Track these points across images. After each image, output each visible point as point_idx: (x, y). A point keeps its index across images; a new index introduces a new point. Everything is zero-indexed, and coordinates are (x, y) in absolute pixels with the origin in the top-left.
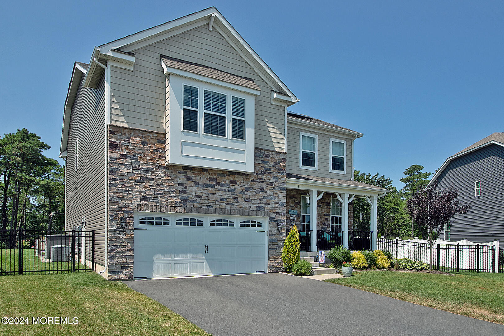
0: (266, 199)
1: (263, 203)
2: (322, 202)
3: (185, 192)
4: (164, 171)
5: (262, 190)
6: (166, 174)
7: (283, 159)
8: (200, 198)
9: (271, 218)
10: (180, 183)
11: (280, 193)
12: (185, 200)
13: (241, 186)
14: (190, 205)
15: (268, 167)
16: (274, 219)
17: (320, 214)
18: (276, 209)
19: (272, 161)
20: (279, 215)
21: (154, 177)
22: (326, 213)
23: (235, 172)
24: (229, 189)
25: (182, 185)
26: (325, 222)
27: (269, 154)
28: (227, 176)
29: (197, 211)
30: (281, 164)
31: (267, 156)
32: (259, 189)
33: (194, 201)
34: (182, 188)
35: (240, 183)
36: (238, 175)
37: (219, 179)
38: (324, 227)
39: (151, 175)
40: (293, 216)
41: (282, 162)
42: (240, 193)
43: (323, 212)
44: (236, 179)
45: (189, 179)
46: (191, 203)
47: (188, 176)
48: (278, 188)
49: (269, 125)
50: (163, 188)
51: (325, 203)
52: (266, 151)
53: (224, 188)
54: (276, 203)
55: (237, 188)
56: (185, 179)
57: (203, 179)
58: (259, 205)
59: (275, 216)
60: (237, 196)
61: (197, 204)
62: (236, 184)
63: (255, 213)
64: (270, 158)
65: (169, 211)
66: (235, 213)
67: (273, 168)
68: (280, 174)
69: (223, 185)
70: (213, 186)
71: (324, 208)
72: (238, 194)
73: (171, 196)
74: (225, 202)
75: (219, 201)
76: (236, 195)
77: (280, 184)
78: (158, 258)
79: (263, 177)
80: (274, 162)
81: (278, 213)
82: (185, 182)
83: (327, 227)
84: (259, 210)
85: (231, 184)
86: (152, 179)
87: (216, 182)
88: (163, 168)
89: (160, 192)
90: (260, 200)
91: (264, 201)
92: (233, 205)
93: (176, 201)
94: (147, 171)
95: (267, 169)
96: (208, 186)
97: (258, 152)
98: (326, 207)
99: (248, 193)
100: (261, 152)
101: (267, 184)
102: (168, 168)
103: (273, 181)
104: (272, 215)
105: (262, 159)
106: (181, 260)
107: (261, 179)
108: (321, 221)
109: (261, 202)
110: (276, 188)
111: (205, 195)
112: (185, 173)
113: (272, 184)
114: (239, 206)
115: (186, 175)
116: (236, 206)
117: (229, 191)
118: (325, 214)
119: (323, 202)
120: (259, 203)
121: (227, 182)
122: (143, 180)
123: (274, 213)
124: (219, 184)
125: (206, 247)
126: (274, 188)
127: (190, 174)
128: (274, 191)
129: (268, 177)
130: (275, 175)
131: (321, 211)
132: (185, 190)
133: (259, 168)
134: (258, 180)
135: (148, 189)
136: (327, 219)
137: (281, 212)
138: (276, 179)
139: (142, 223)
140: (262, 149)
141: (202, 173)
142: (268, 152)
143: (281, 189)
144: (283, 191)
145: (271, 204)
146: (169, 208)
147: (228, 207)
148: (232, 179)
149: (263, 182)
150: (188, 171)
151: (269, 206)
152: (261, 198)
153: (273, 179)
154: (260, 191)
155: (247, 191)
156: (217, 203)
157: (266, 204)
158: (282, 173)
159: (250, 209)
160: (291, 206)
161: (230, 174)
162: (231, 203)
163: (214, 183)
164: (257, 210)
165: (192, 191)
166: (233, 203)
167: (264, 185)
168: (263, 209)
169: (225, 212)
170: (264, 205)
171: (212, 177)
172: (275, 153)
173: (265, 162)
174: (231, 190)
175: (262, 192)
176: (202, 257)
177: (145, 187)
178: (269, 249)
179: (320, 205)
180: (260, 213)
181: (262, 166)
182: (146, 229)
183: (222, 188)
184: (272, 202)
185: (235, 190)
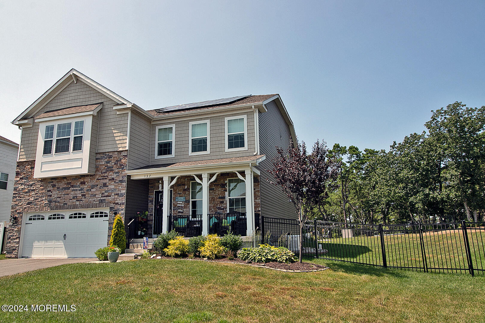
0: (107, 192)
1: (104, 196)
2: (215, 185)
3: (51, 196)
4: (40, 183)
5: (105, 185)
6: (41, 185)
7: (123, 156)
8: (60, 199)
9: (111, 208)
10: (49, 190)
11: (120, 186)
12: (50, 201)
13: (88, 185)
14: (53, 204)
15: (111, 166)
16: (114, 209)
17: (213, 197)
18: (116, 199)
19: (115, 160)
20: (119, 204)
21: (35, 188)
23: (85, 175)
24: (80, 189)
25: (50, 191)
26: (219, 206)
27: (112, 155)
28: (79, 179)
29: (57, 208)
30: (123, 161)
31: (110, 157)
32: (103, 185)
33: (55, 202)
34: (50, 193)
35: (88, 183)
36: (86, 176)
37: (73, 183)
38: (218, 211)
39: (33, 188)
40: (180, 202)
41: (123, 159)
42: (88, 190)
43: (217, 194)
44: (85, 180)
45: (54, 186)
46: (53, 203)
47: (53, 184)
48: (118, 181)
49: (114, 131)
50: (39, 195)
51: (219, 185)
52: (109, 153)
53: (76, 189)
54: (116, 194)
55: (85, 187)
56: (52, 186)
57: (62, 185)
58: (102, 198)
59: (114, 206)
60: (85, 194)
61: (57, 203)
62: (85, 184)
63: (98, 205)
64: (113, 158)
65: (41, 210)
66: (82, 207)
67: (115, 165)
68: (121, 169)
69: (75, 187)
70: (68, 188)
71: (218, 191)
72: (86, 192)
73: (42, 200)
74: (76, 199)
75: (71, 199)
76: (84, 192)
77: (120, 177)
78: (36, 244)
79: (106, 175)
80: (116, 160)
81: (118, 203)
82: (51, 188)
83: (222, 211)
84: (101, 202)
85: (81, 185)
86: (33, 190)
87: (71, 185)
88: (39, 181)
89: (37, 198)
90: (103, 194)
91: (106, 194)
92: (82, 200)
93: (45, 202)
94: (31, 186)
95: (110, 167)
96: (65, 189)
97: (103, 155)
98: (220, 189)
99: (94, 190)
100: (106, 155)
101: (109, 180)
102: (42, 181)
103: (114, 176)
104: (112, 205)
105: (106, 160)
106: (48, 245)
107: (104, 177)
108: (214, 205)
109: (104, 195)
110: (116, 181)
111: (63, 196)
112: (52, 182)
113: (113, 179)
114: (86, 201)
115: (52, 184)
116: (84, 201)
117: (79, 190)
118: (220, 197)
119: (217, 185)
120: (102, 197)
121: (78, 184)
122: (29, 191)
123: (114, 204)
124: (73, 186)
125: (65, 235)
126: (115, 182)
127: (55, 182)
128: (115, 184)
129: (111, 173)
130: (117, 171)
131: (215, 195)
132: (51, 194)
133: (103, 168)
134: (101, 178)
135: (31, 196)
136: (222, 202)
137: (120, 202)
138: (117, 174)
139: (30, 219)
140: (106, 152)
141: (63, 180)
142: (111, 153)
143: (121, 181)
144: (123, 184)
145: (111, 196)
146: (41, 208)
147: (78, 203)
148: (82, 181)
149: (106, 179)
150: (54, 180)
151: (109, 198)
152: (103, 192)
153: (115, 174)
154: (103, 187)
155: (93, 188)
156: (71, 201)
157: (107, 196)
158: (123, 168)
159: (94, 202)
160: (179, 194)
161: (81, 177)
162: (80, 199)
163: (70, 186)
164: (100, 202)
165: (55, 194)
166: (82, 199)
167: (107, 181)
168: (104, 201)
169: (75, 207)
170: (105, 198)
171: (69, 182)
172: (117, 153)
173: (108, 162)
174: (81, 189)
175: (105, 187)
176: (61, 244)
177: (29, 196)
178: (108, 236)
179: (213, 188)
180: (102, 205)
181: (105, 166)
182: (31, 224)
183: (74, 189)
184: (113, 194)
185: (84, 189)
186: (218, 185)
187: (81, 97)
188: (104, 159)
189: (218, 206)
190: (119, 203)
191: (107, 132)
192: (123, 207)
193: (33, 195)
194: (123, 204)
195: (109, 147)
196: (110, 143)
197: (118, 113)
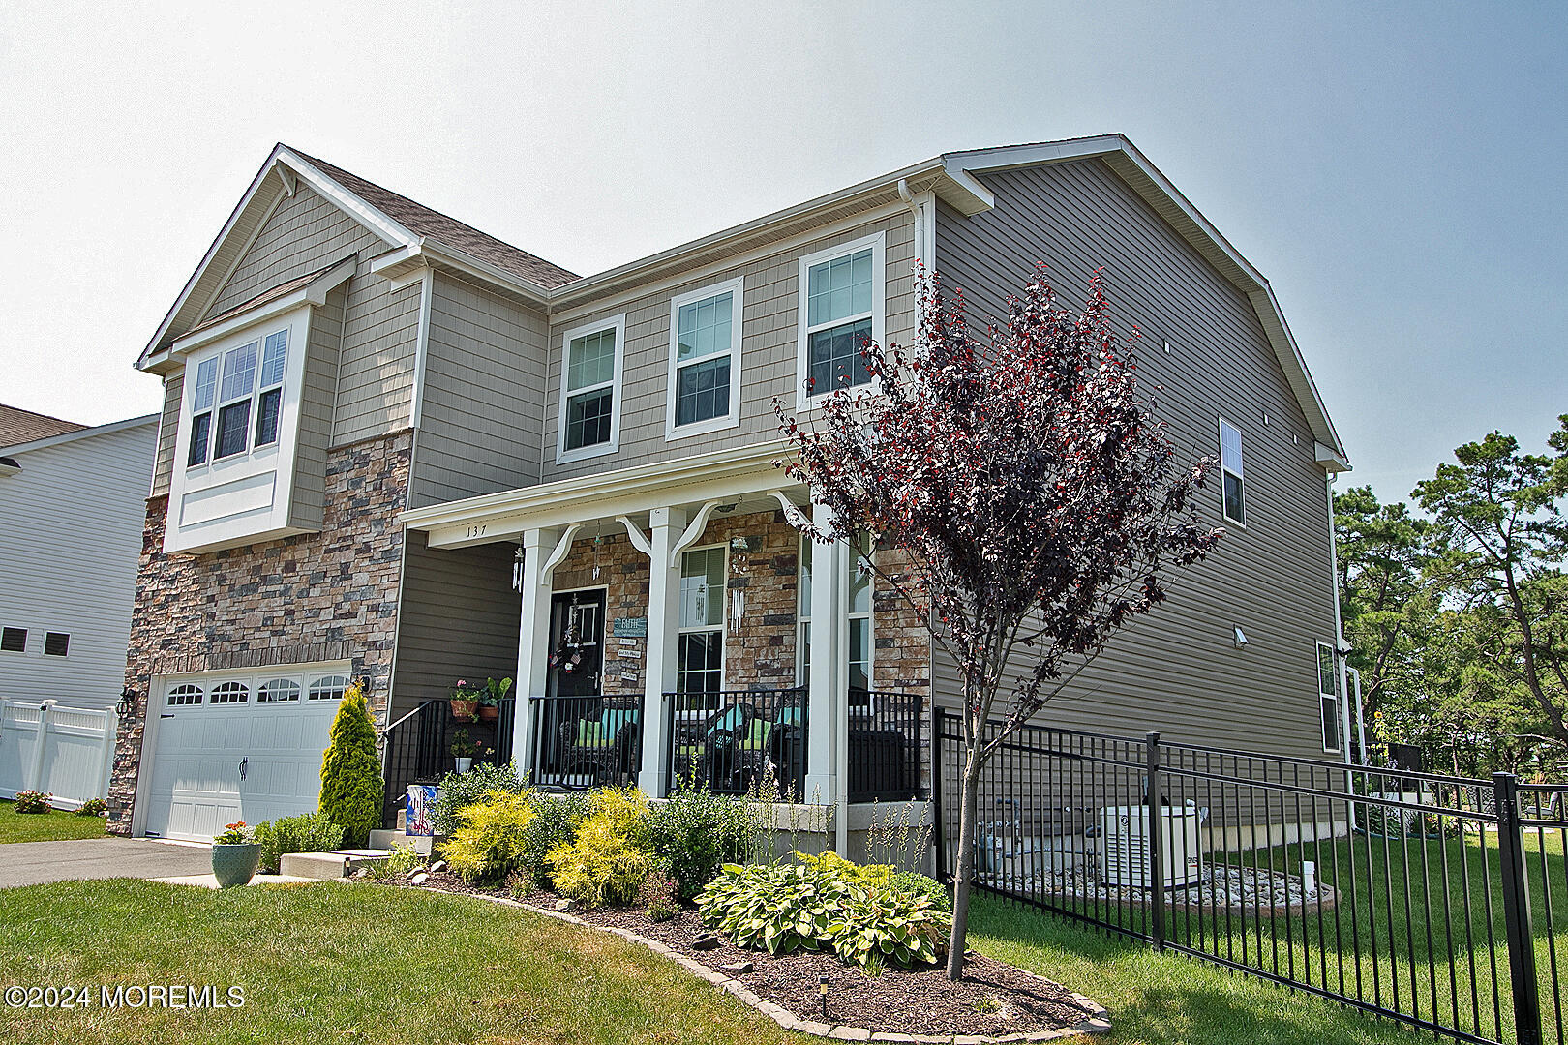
0: (350, 600)
1: (342, 617)
3: (212, 616)
4: (193, 572)
5: (345, 572)
6: (193, 579)
7: (399, 453)
8: (234, 627)
9: (357, 662)
10: (210, 594)
11: (383, 572)
12: (211, 637)
13: (301, 574)
14: (216, 647)
15: (364, 495)
16: (362, 666)
17: (744, 620)
18: (370, 628)
19: (375, 472)
20: (376, 648)
22: (772, 612)
23: (296, 537)
24: (282, 588)
25: (212, 598)
27: (368, 452)
28: (282, 553)
30: (396, 473)
31: (364, 461)
32: (339, 572)
33: (223, 638)
34: (212, 608)
35: (302, 564)
36: (300, 542)
37: (267, 566)
38: (763, 680)
39: (177, 588)
40: (628, 642)
41: (398, 465)
42: (300, 595)
43: (760, 606)
44: (297, 556)
45: (222, 580)
46: (218, 642)
47: (222, 575)
48: (380, 555)
49: (381, 361)
50: (187, 614)
51: (767, 562)
52: (361, 447)
53: (273, 589)
54: (373, 608)
55: (295, 581)
56: (217, 582)
57: (240, 576)
58: (335, 625)
59: (363, 654)
60: (293, 607)
61: (227, 644)
62: (294, 570)
63: (323, 652)
64: (370, 463)
67: (374, 494)
68: (391, 507)
69: (271, 581)
70: (255, 588)
72: (296, 599)
73: (194, 631)
74: (271, 628)
75: (260, 629)
76: (292, 602)
77: (387, 540)
79: (350, 531)
80: (379, 471)
81: (374, 642)
82: (216, 590)
83: (776, 678)
84: (331, 638)
85: (285, 575)
86: (176, 597)
87: (261, 577)
89: (183, 624)
90: (337, 606)
91: (346, 607)
92: (284, 633)
93: (199, 641)
94: (173, 581)
95: (361, 502)
96: (247, 589)
97: (347, 457)
98: (770, 581)
99: (316, 592)
100: (352, 455)
101: (359, 551)
103: (371, 535)
104: (359, 651)
105: (352, 474)
106: (205, 796)
107: (344, 539)
108: (748, 653)
109: (339, 612)
110: (375, 556)
111: (241, 617)
112: (219, 565)
113: (366, 548)
114: (295, 636)
115: (219, 572)
116: (289, 637)
117: (280, 595)
118: (770, 616)
119: (759, 564)
120: (335, 618)
121: (279, 571)
122: (167, 601)
123: (364, 645)
124: (265, 580)
125: (245, 762)
126: (371, 559)
127: (225, 566)
128: (372, 568)
129: (361, 525)
130: (379, 514)
131: (750, 607)
132: (215, 609)
134: (337, 545)
135: (170, 620)
136: (776, 641)
137: (380, 638)
138: (379, 529)
139: (172, 701)
140: (351, 446)
142: (367, 446)
143: (388, 555)
144: (393, 564)
145: (359, 614)
147: (274, 642)
148: (290, 558)
149: (349, 547)
151: (353, 622)
152: (340, 599)
153: (372, 528)
154: (340, 579)
155: (314, 586)
156: (257, 635)
157: (347, 616)
158: (397, 501)
159: (315, 640)
160: (626, 604)
162: (281, 628)
163: (258, 579)
164: (327, 640)
165: (223, 610)
166: (285, 629)
167: (348, 556)
168: (340, 634)
170: (341, 623)
171: (257, 563)
172: (381, 444)
173: (356, 483)
174: (285, 591)
175: (345, 579)
177: (167, 617)
180: (333, 650)
181: (349, 498)
182: (174, 716)
183: (269, 589)
184: (363, 608)
185: (291, 587)
186: (763, 563)
187: (305, 244)
188: (348, 472)
189: (762, 660)
190: (378, 644)
191: (361, 366)
192: (389, 658)
193: (175, 613)
194: (388, 645)
195: (365, 421)
196: (370, 405)
197: (395, 286)
